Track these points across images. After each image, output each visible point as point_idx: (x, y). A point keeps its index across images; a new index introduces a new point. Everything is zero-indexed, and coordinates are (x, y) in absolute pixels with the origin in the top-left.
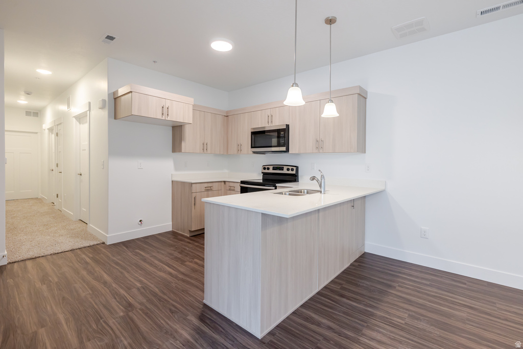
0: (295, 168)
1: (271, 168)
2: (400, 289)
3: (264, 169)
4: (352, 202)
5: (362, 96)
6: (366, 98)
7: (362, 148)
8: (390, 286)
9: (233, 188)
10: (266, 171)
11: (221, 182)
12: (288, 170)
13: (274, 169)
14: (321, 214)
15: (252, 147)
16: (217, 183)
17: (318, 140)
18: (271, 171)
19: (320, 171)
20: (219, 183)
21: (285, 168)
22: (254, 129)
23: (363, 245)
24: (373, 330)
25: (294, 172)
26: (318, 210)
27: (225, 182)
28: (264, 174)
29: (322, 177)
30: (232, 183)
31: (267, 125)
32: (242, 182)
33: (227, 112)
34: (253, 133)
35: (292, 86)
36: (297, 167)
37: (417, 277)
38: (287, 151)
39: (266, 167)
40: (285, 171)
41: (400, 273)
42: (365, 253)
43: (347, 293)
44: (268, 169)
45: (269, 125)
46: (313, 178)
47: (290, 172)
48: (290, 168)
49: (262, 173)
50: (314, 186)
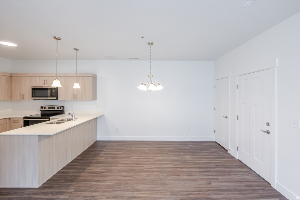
0: (62, 107)
1: (47, 107)
2: (106, 151)
3: (42, 108)
4: (89, 122)
5: (94, 78)
6: (96, 78)
7: (94, 98)
8: (102, 151)
9: (17, 122)
10: (43, 109)
11: (7, 118)
12: (58, 108)
13: (49, 108)
14: (72, 130)
15: (32, 97)
16: (2, 120)
17: (74, 94)
18: (47, 109)
19: (72, 111)
20: (4, 120)
21: (56, 107)
22: (34, 86)
23: (96, 138)
24: (90, 167)
25: (62, 109)
26: (70, 128)
27: (9, 118)
28: (42, 111)
29: (73, 113)
30: (16, 119)
31: (43, 85)
32: (25, 118)
33: (11, 74)
34: (33, 89)
35: (55, 80)
36: (63, 107)
37: (113, 145)
38: (57, 99)
39: (44, 107)
40: (56, 109)
41: (108, 145)
42: (97, 141)
43: (84, 158)
44: (45, 108)
45: (45, 85)
46: (69, 114)
47: (59, 109)
48: (59, 107)
49: (40, 110)
50: (70, 117)
